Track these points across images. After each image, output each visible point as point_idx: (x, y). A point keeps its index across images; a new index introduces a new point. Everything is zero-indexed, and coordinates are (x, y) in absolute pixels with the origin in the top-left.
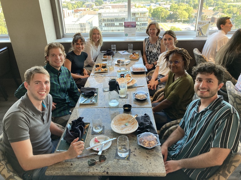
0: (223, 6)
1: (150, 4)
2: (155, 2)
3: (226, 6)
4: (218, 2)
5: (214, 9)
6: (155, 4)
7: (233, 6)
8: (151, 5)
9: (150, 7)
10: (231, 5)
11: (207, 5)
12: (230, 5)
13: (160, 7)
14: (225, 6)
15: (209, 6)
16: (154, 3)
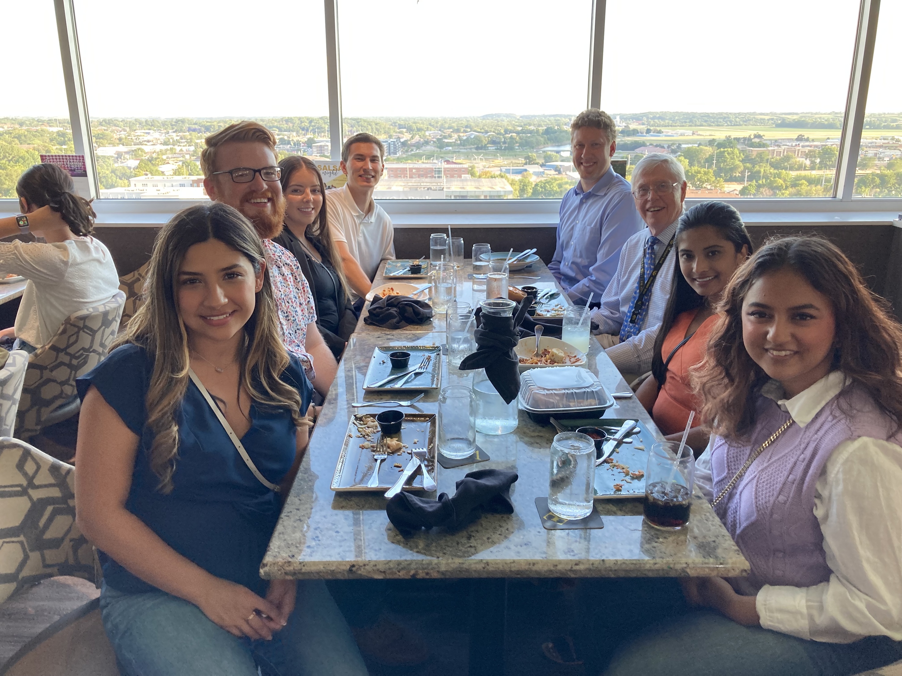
0: (776, 181)
1: (526, 167)
2: (541, 161)
3: (785, 180)
4: (757, 168)
5: (745, 189)
6: (541, 170)
7: (811, 182)
8: (526, 170)
9: (523, 176)
10: (805, 178)
11: (720, 177)
12: (798, 178)
13: (559, 176)
14: (780, 181)
15: (726, 181)
16: (537, 164)
